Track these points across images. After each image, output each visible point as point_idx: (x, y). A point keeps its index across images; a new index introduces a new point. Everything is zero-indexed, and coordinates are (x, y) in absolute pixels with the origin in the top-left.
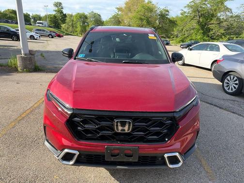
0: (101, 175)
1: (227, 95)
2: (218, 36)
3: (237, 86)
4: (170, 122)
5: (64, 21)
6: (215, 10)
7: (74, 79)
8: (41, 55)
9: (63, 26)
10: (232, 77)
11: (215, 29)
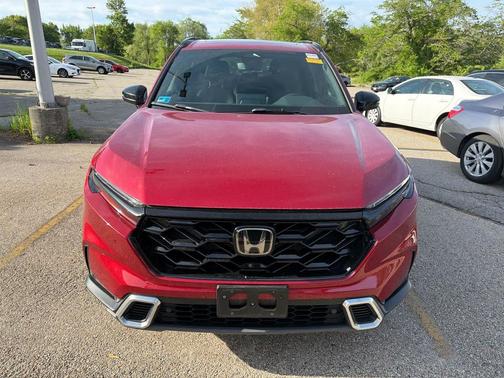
0: (210, 349)
1: (471, 183)
2: (448, 65)
3: (490, 164)
4: (353, 231)
5: (129, 39)
6: (443, 12)
7: (146, 150)
8: (83, 107)
9: (128, 48)
10: (480, 145)
11: (443, 52)
